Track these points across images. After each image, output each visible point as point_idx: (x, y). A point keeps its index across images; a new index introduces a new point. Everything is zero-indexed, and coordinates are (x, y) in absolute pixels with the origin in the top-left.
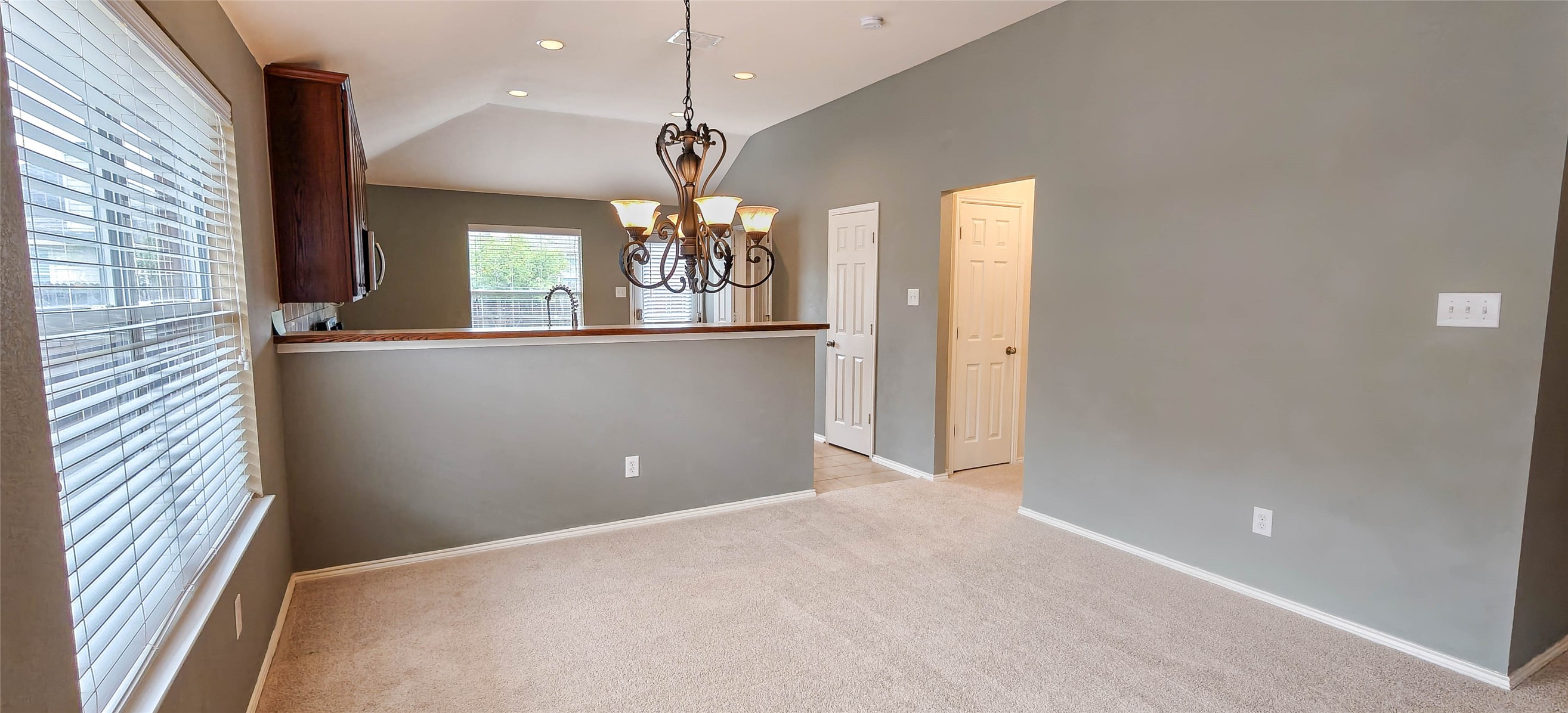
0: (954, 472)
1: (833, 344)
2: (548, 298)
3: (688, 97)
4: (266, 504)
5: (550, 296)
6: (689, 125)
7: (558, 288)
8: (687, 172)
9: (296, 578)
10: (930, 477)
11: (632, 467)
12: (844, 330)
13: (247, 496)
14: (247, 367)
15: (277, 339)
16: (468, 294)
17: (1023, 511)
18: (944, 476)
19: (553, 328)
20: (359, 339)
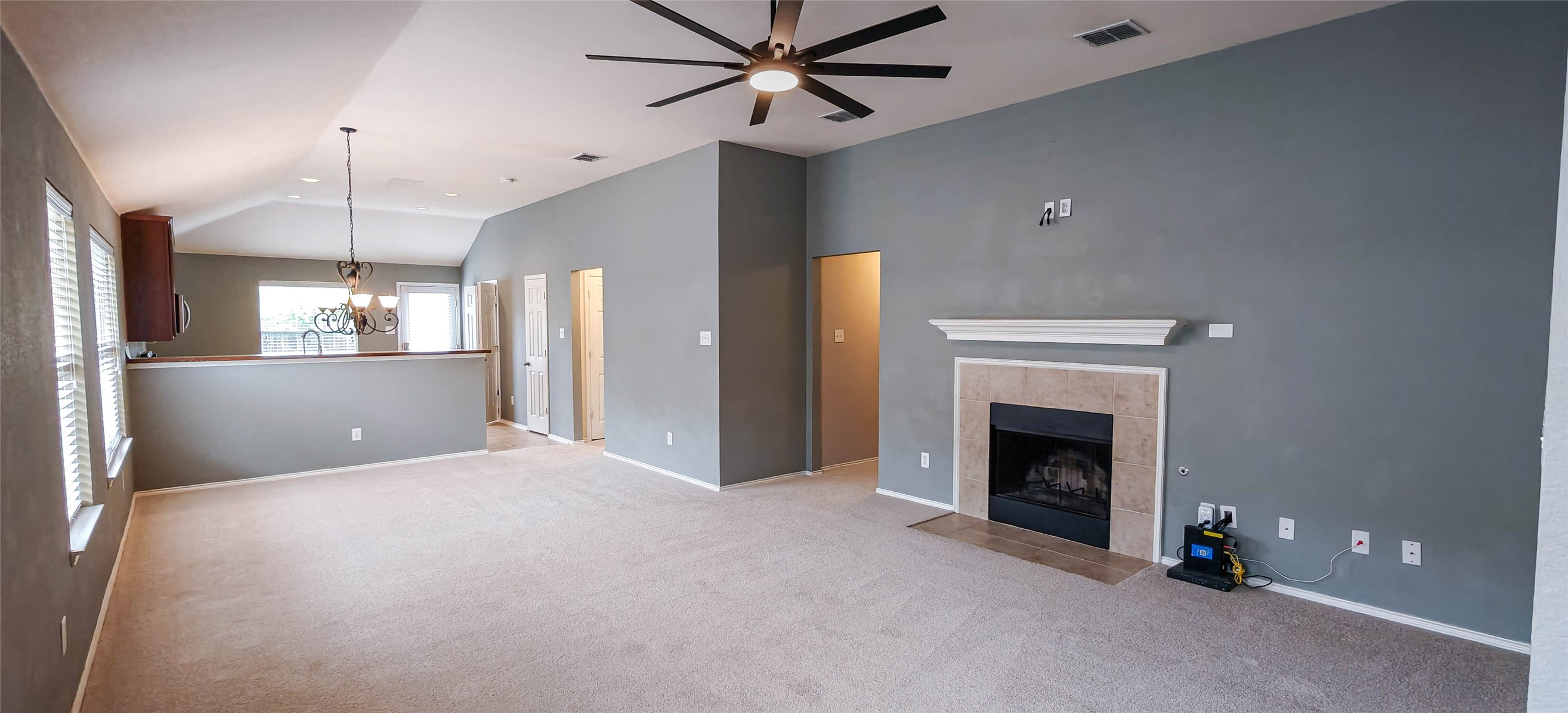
0: (592, 440)
1: (528, 364)
2: (304, 337)
3: (352, 248)
4: (128, 442)
5: (305, 336)
6: (353, 260)
7: (310, 331)
8: (351, 281)
9: (136, 495)
10: (571, 442)
11: (356, 434)
12: (533, 355)
13: (119, 438)
14: (120, 373)
15: (128, 361)
16: (259, 334)
17: (606, 454)
18: (582, 442)
19: (307, 353)
20: (178, 361)
